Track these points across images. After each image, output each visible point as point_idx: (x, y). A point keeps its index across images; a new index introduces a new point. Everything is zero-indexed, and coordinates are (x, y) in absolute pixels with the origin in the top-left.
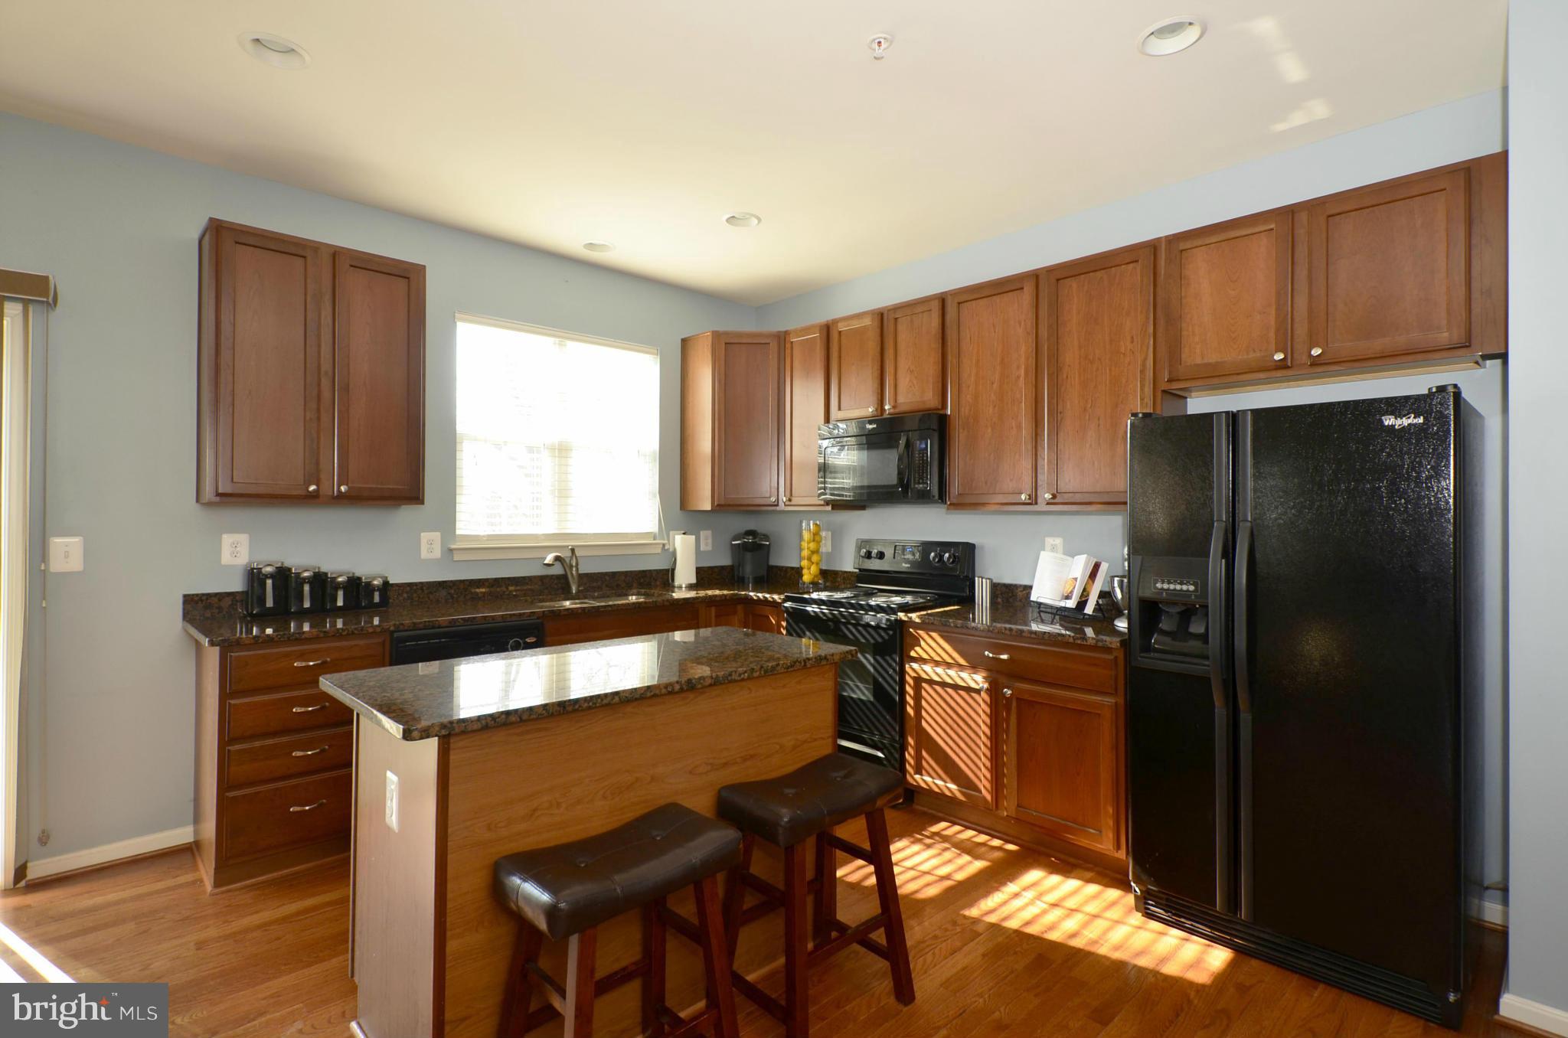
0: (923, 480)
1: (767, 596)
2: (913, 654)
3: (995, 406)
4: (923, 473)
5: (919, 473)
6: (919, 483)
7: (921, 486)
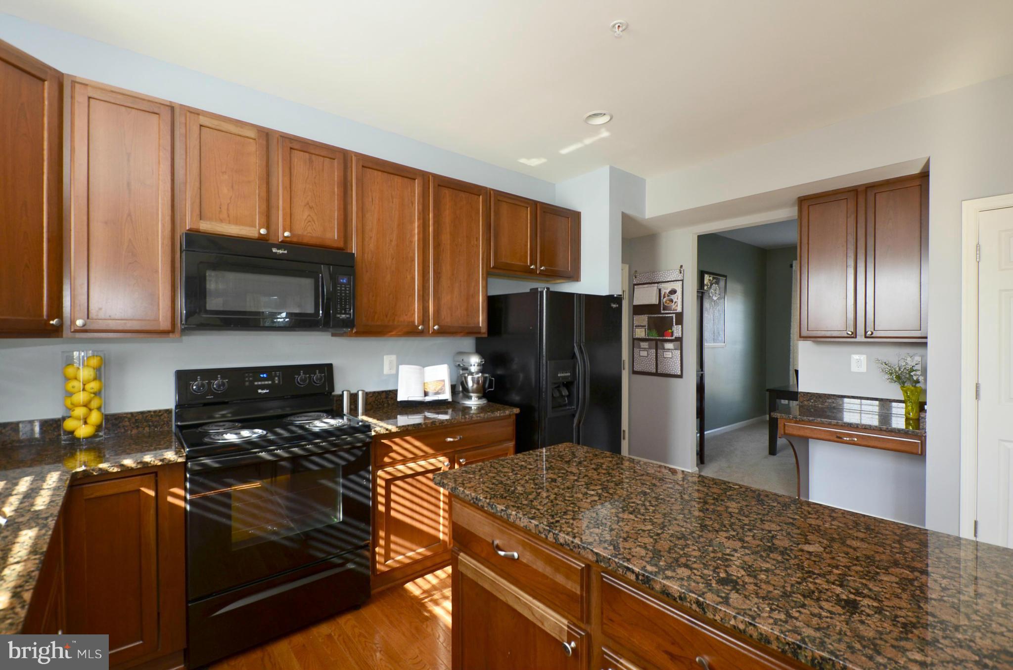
0: (345, 311)
1: (148, 458)
2: (386, 460)
3: (393, 259)
4: (345, 305)
5: (341, 305)
6: (341, 313)
7: (344, 316)
